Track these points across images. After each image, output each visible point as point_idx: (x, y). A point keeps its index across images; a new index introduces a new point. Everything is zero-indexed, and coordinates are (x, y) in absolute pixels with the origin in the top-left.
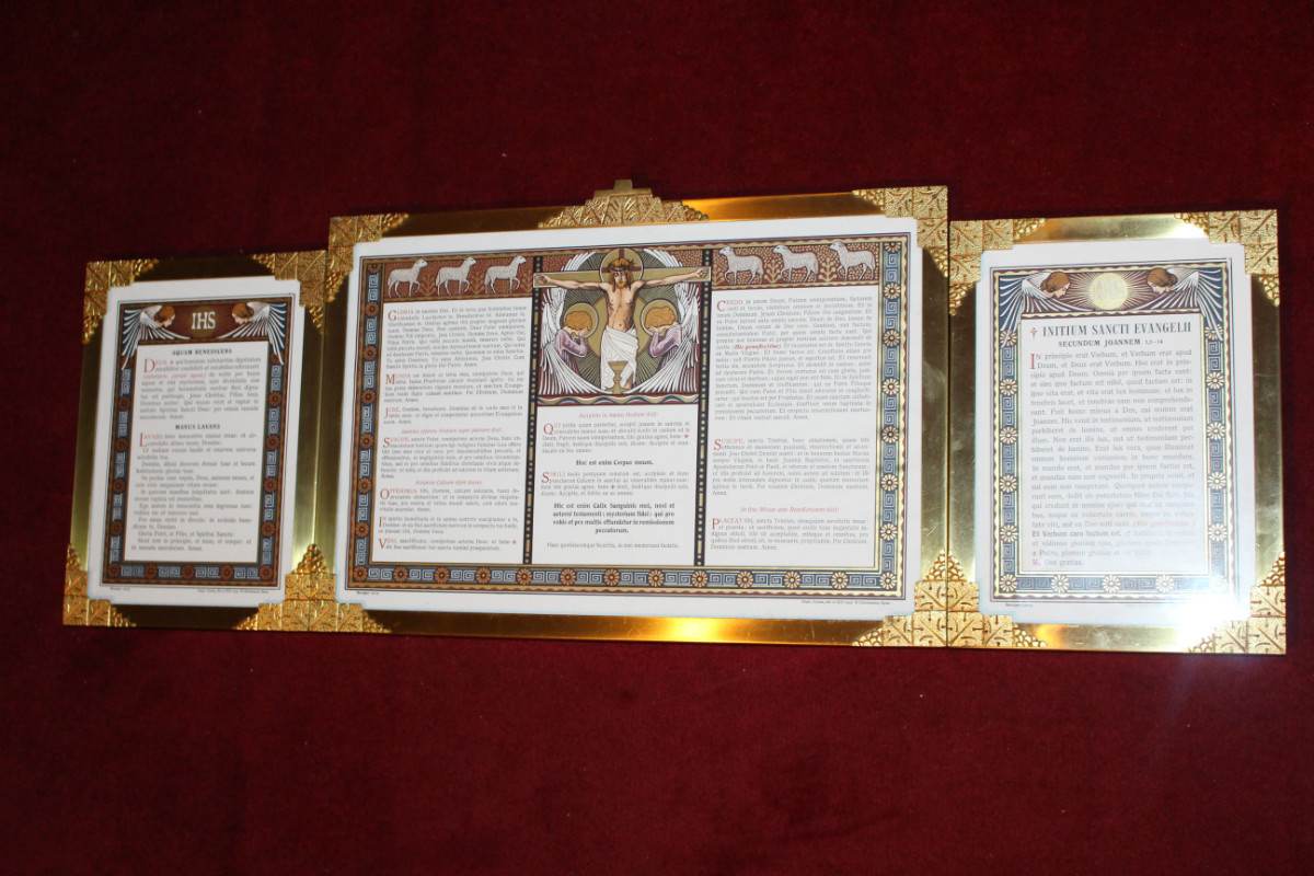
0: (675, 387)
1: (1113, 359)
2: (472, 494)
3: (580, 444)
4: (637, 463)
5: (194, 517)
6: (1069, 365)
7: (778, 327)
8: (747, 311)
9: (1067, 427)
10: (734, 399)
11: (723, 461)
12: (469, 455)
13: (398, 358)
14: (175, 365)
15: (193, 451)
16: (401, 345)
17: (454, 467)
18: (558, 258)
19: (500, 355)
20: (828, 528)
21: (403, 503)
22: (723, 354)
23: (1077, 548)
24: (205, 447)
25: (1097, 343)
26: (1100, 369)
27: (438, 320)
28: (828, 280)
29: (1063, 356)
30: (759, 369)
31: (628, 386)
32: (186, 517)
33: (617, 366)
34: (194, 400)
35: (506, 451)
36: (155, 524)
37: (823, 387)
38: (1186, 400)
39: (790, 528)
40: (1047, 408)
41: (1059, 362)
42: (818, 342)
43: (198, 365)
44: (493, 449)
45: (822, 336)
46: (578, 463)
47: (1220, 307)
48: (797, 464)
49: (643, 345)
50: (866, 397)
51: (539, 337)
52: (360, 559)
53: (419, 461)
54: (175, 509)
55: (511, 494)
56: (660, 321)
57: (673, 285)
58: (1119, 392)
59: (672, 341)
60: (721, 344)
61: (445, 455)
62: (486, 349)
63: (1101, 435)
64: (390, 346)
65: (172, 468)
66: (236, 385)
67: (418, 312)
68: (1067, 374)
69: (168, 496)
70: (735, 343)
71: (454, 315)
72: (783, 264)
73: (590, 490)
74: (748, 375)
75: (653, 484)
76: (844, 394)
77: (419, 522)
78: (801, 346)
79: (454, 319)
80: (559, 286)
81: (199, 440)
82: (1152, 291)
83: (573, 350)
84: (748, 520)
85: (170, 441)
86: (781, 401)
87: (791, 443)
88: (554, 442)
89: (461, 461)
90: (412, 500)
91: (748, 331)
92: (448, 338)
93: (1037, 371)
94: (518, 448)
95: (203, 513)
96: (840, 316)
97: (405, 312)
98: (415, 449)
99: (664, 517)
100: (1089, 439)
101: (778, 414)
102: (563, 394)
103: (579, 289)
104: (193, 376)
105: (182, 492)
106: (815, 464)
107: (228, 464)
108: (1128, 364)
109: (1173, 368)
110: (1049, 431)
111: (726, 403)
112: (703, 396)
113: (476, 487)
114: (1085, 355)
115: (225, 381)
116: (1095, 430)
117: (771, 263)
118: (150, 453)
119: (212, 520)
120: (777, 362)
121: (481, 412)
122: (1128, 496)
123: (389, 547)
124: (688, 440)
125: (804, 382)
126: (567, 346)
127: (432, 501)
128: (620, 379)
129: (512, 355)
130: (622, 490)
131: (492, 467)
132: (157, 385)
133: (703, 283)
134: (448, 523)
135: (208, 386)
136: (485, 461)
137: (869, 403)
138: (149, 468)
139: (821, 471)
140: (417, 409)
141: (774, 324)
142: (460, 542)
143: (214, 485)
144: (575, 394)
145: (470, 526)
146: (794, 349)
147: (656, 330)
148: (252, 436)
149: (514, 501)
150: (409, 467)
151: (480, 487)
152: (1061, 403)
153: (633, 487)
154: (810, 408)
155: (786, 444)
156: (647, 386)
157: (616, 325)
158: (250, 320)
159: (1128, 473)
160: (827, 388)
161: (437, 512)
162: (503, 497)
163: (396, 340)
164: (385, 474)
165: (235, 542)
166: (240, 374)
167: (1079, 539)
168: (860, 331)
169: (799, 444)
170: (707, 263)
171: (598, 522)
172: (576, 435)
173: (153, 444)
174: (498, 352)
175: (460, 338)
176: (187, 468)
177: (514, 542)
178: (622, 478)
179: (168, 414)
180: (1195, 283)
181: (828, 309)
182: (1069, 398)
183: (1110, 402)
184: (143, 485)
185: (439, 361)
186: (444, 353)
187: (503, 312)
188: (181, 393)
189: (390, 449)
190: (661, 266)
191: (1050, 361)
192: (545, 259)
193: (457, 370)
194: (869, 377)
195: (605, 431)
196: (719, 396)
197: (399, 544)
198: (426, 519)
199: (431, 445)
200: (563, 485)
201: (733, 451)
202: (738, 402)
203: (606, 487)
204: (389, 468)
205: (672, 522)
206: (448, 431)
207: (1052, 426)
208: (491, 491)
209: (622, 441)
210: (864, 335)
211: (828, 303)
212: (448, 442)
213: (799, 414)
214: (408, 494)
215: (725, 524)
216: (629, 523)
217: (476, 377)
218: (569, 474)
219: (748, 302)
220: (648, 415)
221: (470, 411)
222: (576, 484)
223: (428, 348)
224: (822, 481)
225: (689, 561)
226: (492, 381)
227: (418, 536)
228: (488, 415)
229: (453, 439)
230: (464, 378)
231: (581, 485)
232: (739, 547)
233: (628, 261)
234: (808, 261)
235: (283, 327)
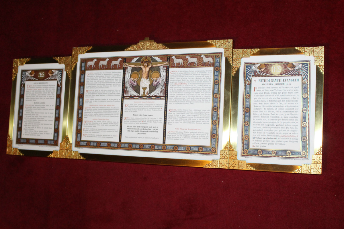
0: (159, 95)
1: (277, 89)
2: (107, 123)
3: (134, 110)
4: (149, 115)
5: (38, 127)
6: (264, 90)
7: (186, 78)
8: (178, 74)
9: (263, 108)
10: (174, 98)
11: (171, 115)
12: (106, 112)
13: (89, 85)
14: (34, 87)
15: (38, 109)
16: (90, 82)
18: (130, 59)
20: (198, 135)
21: (89, 125)
22: (172, 86)
23: (265, 142)
24: (41, 108)
25: (273, 84)
26: (273, 92)
27: (99, 75)
28: (200, 65)
29: (263, 88)
30: (181, 90)
31: (147, 94)
32: (37, 127)
33: (144, 89)
34: (39, 96)
35: (115, 111)
36: (29, 129)
37: (198, 95)
38: (297, 101)
39: (188, 134)
40: (258, 103)
41: (262, 89)
42: (197, 83)
43: (40, 87)
44: (112, 111)
45: (198, 81)
46: (134, 115)
47: (307, 74)
48: (190, 117)
49: (151, 83)
50: (209, 98)
51: (124, 80)
52: (79, 139)
53: (94, 113)
54: (34, 125)
55: (116, 123)
56: (156, 77)
57: (159, 67)
58: (278, 98)
59: (159, 82)
60: (171, 83)
61: (100, 112)
62: (111, 84)
63: (273, 110)
65: (33, 114)
66: (49, 92)
67: (94, 73)
68: (264, 93)
69: (32, 121)
70: (175, 83)
71: (103, 74)
72: (188, 61)
73: (136, 122)
74: (178, 92)
75: (153, 121)
76: (204, 97)
77: (93, 130)
79: (103, 75)
80: (130, 67)
81: (40, 107)
82: (288, 70)
83: (133, 84)
84: (177, 132)
85: (33, 107)
86: (187, 99)
87: (189, 111)
88: (128, 109)
89: (104, 114)
90: (92, 124)
91: (179, 79)
92: (102, 80)
93: (256, 92)
94: (118, 110)
95: (40, 126)
96: (203, 76)
97: (91, 73)
98: (92, 110)
99: (155, 131)
100: (269, 112)
101: (186, 103)
102: (130, 96)
103: (135, 67)
104: (39, 89)
105: (35, 120)
106: (195, 117)
107: (47, 113)
108: (281, 90)
109: (293, 92)
110: (258, 109)
111: (172, 99)
112: (166, 97)
113: (108, 121)
114: (269, 88)
115: (46, 91)
116: (271, 109)
117: (185, 61)
118: (28, 110)
119: (43, 128)
120: (186, 88)
121: (109, 100)
122: (280, 128)
123: (86, 136)
124: (162, 109)
125: (193, 94)
126: (132, 83)
127: (97, 124)
128: (145, 92)
129: (117, 85)
130: (144, 123)
131: (112, 115)
132: (30, 92)
133: (167, 66)
134: (100, 130)
135: (42, 92)
136: (110, 114)
137: (210, 100)
138: (28, 114)
139: (196, 119)
140: (93, 100)
141: (185, 78)
142: (103, 135)
143: (43, 119)
144: (133, 96)
145: (106, 131)
146: (191, 85)
147: (155, 79)
148: (53, 106)
149: (117, 125)
150: (91, 115)
152: (262, 101)
153: (148, 122)
154: (194, 101)
155: (187, 111)
156: (152, 94)
158: (53, 75)
159: (280, 121)
160: (199, 96)
161: (98, 127)
162: (114, 124)
163: (88, 81)
164: (85, 117)
165: (48, 134)
166: (50, 89)
167: (265, 140)
168: (208, 79)
169: (191, 111)
170: (168, 61)
171: (138, 131)
172: (133, 107)
173: (29, 107)
174: (114, 84)
175: (105, 80)
176: (37, 114)
177: (117, 136)
178: (145, 119)
179: (32, 100)
180: (301, 68)
181: (200, 74)
182: (264, 100)
183: (276, 101)
184: (26, 118)
185: (99, 86)
186: (100, 84)
187: (116, 73)
188: (36, 94)
189: (86, 110)
190: (156, 61)
191: (259, 89)
192: (126, 59)
193: (104, 89)
194: (210, 93)
195: (141, 107)
196: (171, 97)
197: (88, 136)
198: (95, 129)
199: (96, 109)
200: (130, 121)
201: (174, 113)
202: (175, 99)
203: (140, 122)
204: (86, 115)
205: (157, 132)
206: (101, 105)
207: (259, 108)
208: (111, 122)
209: (145, 109)
210: (209, 81)
211: (200, 72)
212: (101, 109)
213: (191, 103)
214: (91, 122)
215: (171, 133)
216: (146, 132)
217: (108, 91)
218: (131, 118)
219: (179, 71)
220: (152, 102)
221: (107, 100)
222: (133, 121)
223: (96, 83)
224: (197, 121)
225: (161, 143)
226: (112, 92)
227: (93, 134)
228: (111, 101)
229: (102, 108)
230: (105, 91)
231: (134, 121)
232: (174, 139)
233: (148, 60)
234: (194, 60)
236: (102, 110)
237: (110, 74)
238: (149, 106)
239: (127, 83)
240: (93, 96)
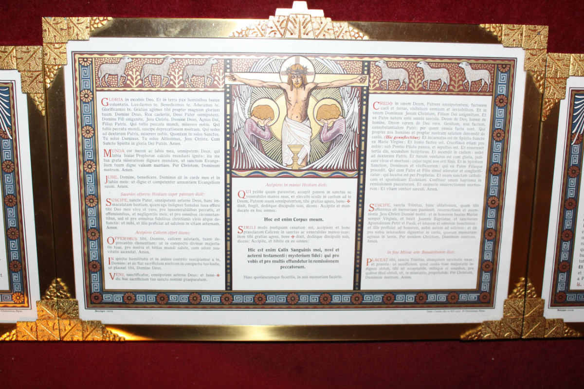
0: (340, 165)
2: (182, 241)
3: (267, 206)
4: (311, 220)
7: (418, 124)
8: (395, 110)
10: (384, 175)
11: (375, 219)
12: (177, 212)
16: (114, 126)
17: (167, 221)
18: (246, 60)
19: (200, 137)
20: (447, 264)
21: (126, 248)
22: (377, 141)
27: (145, 107)
28: (456, 90)
30: (403, 154)
31: (304, 164)
33: (295, 148)
35: (208, 210)
37: (449, 168)
42: (447, 136)
44: (198, 208)
45: (450, 131)
46: (266, 219)
48: (428, 221)
50: (479, 176)
52: (96, 288)
53: (138, 217)
55: (213, 241)
56: (328, 115)
57: (338, 87)
59: (338, 131)
60: (375, 135)
61: (158, 212)
62: (187, 132)
64: (105, 127)
67: (127, 100)
70: (386, 134)
71: (159, 103)
72: (424, 76)
73: (275, 239)
74: (395, 158)
75: (323, 235)
76: (463, 173)
77: (141, 261)
78: (434, 138)
79: (159, 107)
80: (246, 84)
83: (259, 135)
84: (392, 260)
86: (419, 177)
87: (424, 207)
88: (247, 204)
89: (172, 217)
90: (134, 245)
91: (396, 125)
92: (155, 122)
94: (218, 208)
96: (463, 117)
97: (116, 99)
98: (132, 208)
99: (331, 257)
101: (416, 187)
103: (263, 87)
106: (441, 221)
111: (378, 178)
112: (362, 172)
113: (186, 236)
117: (414, 74)
120: (417, 149)
121: (186, 180)
123: (117, 279)
124: (349, 204)
125: (435, 164)
126: (255, 132)
127: (151, 246)
128: (298, 158)
129: (209, 138)
130: (300, 239)
131: (198, 221)
133: (362, 87)
134: (164, 262)
136: (191, 217)
137: (480, 180)
139: (445, 226)
140: (132, 177)
141: (416, 121)
142: (175, 275)
144: (262, 169)
145: (182, 264)
146: (430, 140)
147: (325, 122)
149: (216, 246)
150: (129, 221)
151: (189, 236)
153: (309, 237)
154: (439, 182)
155: (420, 208)
157: (294, 117)
160: (452, 169)
161: (154, 254)
162: (206, 244)
163: (110, 122)
164: (110, 226)
168: (477, 128)
169: (430, 208)
170: (366, 72)
171: (282, 261)
172: (263, 199)
174: (197, 134)
175: (165, 122)
177: (218, 275)
178: (300, 230)
181: (455, 112)
185: (148, 140)
187: (200, 103)
189: (112, 207)
192: (233, 62)
193: (164, 148)
194: (481, 162)
195: (287, 197)
196: (373, 173)
197: (126, 277)
198: (147, 259)
199: (146, 205)
200: (254, 235)
201: (383, 212)
202: (387, 177)
203: (288, 237)
204: (112, 221)
205: (337, 261)
206: (159, 194)
208: (198, 239)
209: (299, 204)
210: (481, 132)
211: (456, 107)
212: (160, 203)
213: (431, 187)
214: (130, 241)
215: (376, 262)
216: (305, 262)
217: (181, 154)
218: (259, 228)
219: (397, 104)
220: (320, 185)
221: (177, 180)
222: (264, 234)
223: (138, 129)
224: (445, 233)
225: (350, 287)
226: (194, 157)
227: (141, 272)
228: (192, 183)
229: (164, 201)
230: (171, 154)
231: (268, 235)
232: (385, 278)
233: (303, 67)
234: (442, 75)
235: (8, 108)
236: (163, 206)
237: (181, 103)
238: (311, 194)
239: (241, 132)
240: (129, 168)
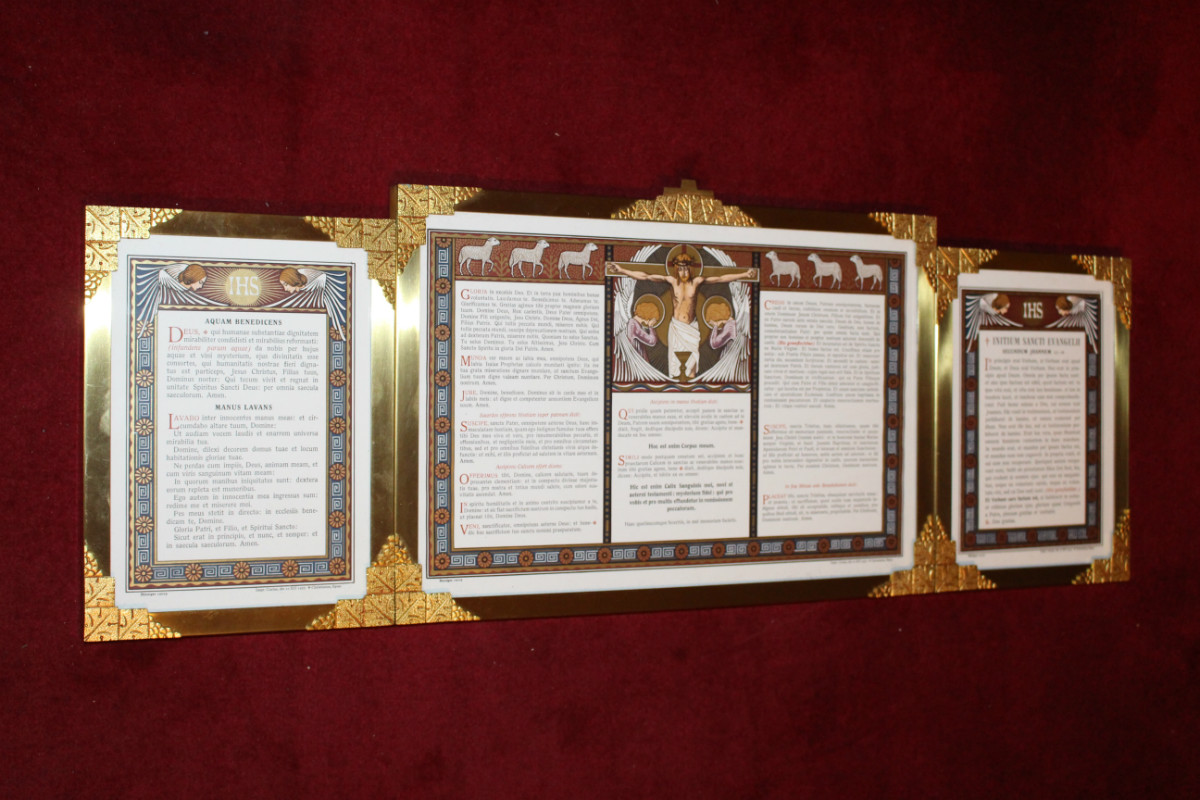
0: (732, 378)
1: (1034, 365)
2: (553, 477)
3: (652, 429)
4: (701, 446)
5: (245, 509)
6: (1011, 368)
7: (812, 327)
8: (788, 311)
9: (1007, 417)
10: (780, 389)
11: (770, 444)
12: (548, 439)
14: (209, 335)
15: (238, 434)
16: (475, 326)
17: (535, 451)
18: (629, 247)
19: (576, 341)
20: (849, 500)
21: (483, 488)
22: (769, 348)
23: (1013, 510)
24: (255, 430)
25: (1026, 351)
26: (1027, 372)
27: (513, 302)
28: (849, 287)
29: (1005, 361)
30: (798, 363)
31: (692, 376)
32: (236, 510)
33: (683, 356)
34: (238, 377)
35: (584, 436)
36: (196, 519)
37: (846, 381)
38: (1076, 397)
39: (822, 501)
40: (995, 402)
42: (842, 342)
43: (241, 336)
44: (572, 433)
45: (844, 336)
46: (651, 446)
48: (827, 446)
49: (705, 338)
50: (877, 390)
52: (442, 546)
53: (498, 445)
54: (221, 501)
55: (590, 477)
56: (718, 316)
57: (726, 284)
58: (1038, 390)
59: (728, 335)
60: (768, 340)
61: (525, 439)
62: (562, 334)
63: (1027, 423)
64: (464, 326)
65: (214, 454)
66: (290, 361)
67: (492, 292)
68: (1007, 375)
69: (210, 486)
70: (779, 339)
71: (530, 298)
73: (661, 472)
74: (790, 368)
75: (714, 465)
76: (861, 387)
77: (501, 507)
78: (829, 344)
79: (530, 302)
80: (629, 276)
81: (248, 423)
82: (1058, 313)
83: (643, 338)
84: (791, 496)
85: (209, 423)
86: (814, 392)
87: (822, 429)
88: (629, 427)
89: (541, 445)
90: (493, 484)
91: (789, 329)
92: (524, 321)
93: (990, 372)
94: (596, 432)
95: (256, 504)
96: (857, 320)
97: (479, 291)
98: (493, 433)
99: (724, 495)
100: (1021, 426)
101: (812, 403)
102: (636, 381)
103: (648, 281)
104: (234, 349)
105: (228, 481)
106: (841, 446)
107: (284, 450)
108: (1043, 369)
109: (1069, 373)
111: (773, 392)
112: (755, 385)
113: (557, 470)
114: (1017, 361)
115: (275, 356)
116: (1024, 419)
117: (806, 269)
118: (184, 437)
119: (268, 512)
120: (811, 357)
121: (559, 396)
122: (1042, 469)
123: (471, 533)
124: (743, 425)
125: (831, 375)
126: (638, 335)
127: (514, 485)
128: (686, 368)
129: (587, 342)
130: (689, 471)
131: (572, 451)
132: (187, 358)
134: (530, 506)
135: (255, 361)
136: (564, 445)
137: (878, 395)
138: (184, 454)
139: (844, 452)
140: (495, 393)
141: (809, 324)
142: (542, 525)
143: (269, 473)
144: (646, 381)
145: (552, 509)
146: (824, 347)
147: (715, 323)
148: (313, 418)
149: (592, 483)
150: (488, 451)
151: (561, 471)
152: (1004, 398)
153: (699, 468)
154: (836, 398)
155: (818, 429)
156: (708, 375)
157: (681, 318)
158: (303, 288)
159: (1043, 452)
160: (849, 381)
161: (520, 496)
162: (582, 480)
163: (469, 320)
164: (464, 459)
165: (298, 535)
166: (295, 349)
167: (1013, 503)
168: (871, 332)
169: (828, 429)
171: (669, 501)
172: (648, 420)
173: (189, 426)
174: (573, 337)
175: (536, 322)
176: (234, 454)
177: (595, 523)
178: (689, 460)
179: (204, 393)
180: (1083, 309)
181: (849, 314)
183: (1033, 397)
184: (177, 474)
185: (516, 344)
186: (520, 336)
187: (577, 298)
188: (220, 368)
189: (468, 433)
190: (718, 263)
191: (998, 365)
192: (615, 249)
193: (534, 354)
194: (878, 373)
195: (674, 417)
196: (767, 386)
197: (482, 529)
198: (509, 504)
199: (510, 430)
200: (637, 467)
201: (779, 435)
202: (781, 392)
203: (675, 469)
204: (468, 452)
205: (731, 500)
206: (526, 415)
207: (998, 416)
208: (571, 474)
209: (688, 426)
210: (875, 337)
211: (849, 308)
212: (527, 427)
213: (828, 403)
214: (489, 479)
215: (773, 500)
216: (695, 501)
217: (553, 362)
218: (643, 457)
219: (789, 303)
220: (710, 402)
221: (548, 396)
222: (649, 466)
223: (504, 330)
224: (846, 460)
225: (746, 534)
226: (569, 366)
227: (501, 521)
228: (566, 399)
229: (533, 423)
230: (542, 362)
231: (653, 467)
232: (783, 519)
233: (692, 257)
234: (833, 269)
235: (343, 299)
236: (531, 430)
237: (555, 298)
238: (700, 414)
239: (623, 334)
240: (491, 380)
